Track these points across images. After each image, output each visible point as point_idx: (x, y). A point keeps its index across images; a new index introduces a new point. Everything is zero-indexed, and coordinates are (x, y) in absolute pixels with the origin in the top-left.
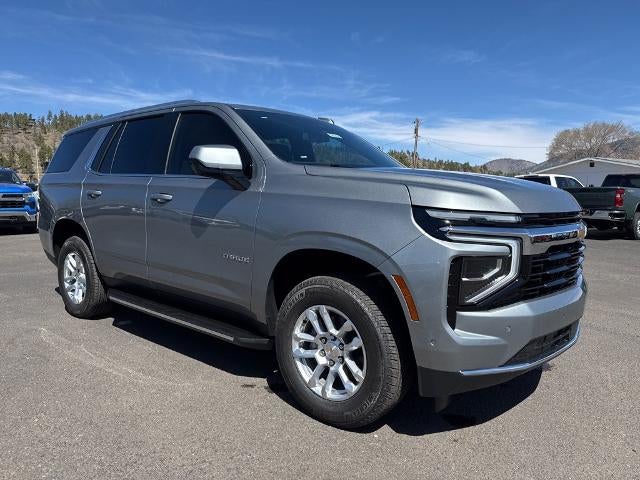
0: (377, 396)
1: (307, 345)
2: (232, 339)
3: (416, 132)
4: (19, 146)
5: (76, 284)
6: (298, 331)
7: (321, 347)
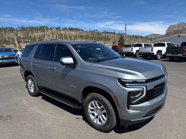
0: (110, 125)
1: (92, 110)
2: (73, 107)
3: (126, 28)
4: (11, 36)
5: (31, 87)
6: (90, 106)
7: (96, 111)
